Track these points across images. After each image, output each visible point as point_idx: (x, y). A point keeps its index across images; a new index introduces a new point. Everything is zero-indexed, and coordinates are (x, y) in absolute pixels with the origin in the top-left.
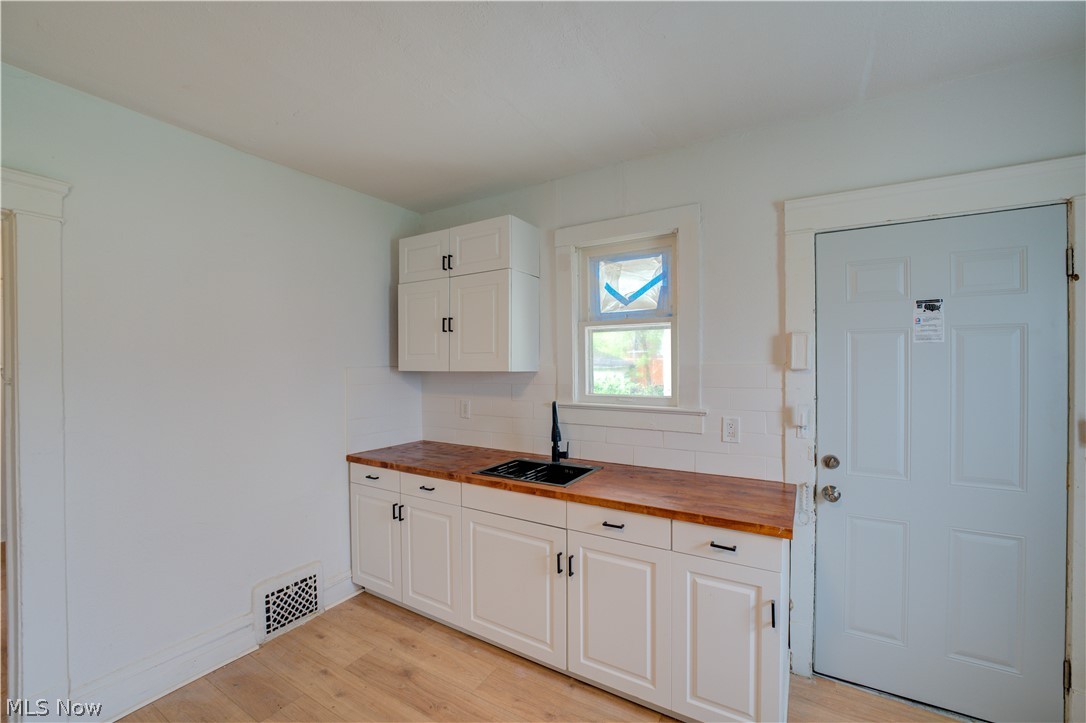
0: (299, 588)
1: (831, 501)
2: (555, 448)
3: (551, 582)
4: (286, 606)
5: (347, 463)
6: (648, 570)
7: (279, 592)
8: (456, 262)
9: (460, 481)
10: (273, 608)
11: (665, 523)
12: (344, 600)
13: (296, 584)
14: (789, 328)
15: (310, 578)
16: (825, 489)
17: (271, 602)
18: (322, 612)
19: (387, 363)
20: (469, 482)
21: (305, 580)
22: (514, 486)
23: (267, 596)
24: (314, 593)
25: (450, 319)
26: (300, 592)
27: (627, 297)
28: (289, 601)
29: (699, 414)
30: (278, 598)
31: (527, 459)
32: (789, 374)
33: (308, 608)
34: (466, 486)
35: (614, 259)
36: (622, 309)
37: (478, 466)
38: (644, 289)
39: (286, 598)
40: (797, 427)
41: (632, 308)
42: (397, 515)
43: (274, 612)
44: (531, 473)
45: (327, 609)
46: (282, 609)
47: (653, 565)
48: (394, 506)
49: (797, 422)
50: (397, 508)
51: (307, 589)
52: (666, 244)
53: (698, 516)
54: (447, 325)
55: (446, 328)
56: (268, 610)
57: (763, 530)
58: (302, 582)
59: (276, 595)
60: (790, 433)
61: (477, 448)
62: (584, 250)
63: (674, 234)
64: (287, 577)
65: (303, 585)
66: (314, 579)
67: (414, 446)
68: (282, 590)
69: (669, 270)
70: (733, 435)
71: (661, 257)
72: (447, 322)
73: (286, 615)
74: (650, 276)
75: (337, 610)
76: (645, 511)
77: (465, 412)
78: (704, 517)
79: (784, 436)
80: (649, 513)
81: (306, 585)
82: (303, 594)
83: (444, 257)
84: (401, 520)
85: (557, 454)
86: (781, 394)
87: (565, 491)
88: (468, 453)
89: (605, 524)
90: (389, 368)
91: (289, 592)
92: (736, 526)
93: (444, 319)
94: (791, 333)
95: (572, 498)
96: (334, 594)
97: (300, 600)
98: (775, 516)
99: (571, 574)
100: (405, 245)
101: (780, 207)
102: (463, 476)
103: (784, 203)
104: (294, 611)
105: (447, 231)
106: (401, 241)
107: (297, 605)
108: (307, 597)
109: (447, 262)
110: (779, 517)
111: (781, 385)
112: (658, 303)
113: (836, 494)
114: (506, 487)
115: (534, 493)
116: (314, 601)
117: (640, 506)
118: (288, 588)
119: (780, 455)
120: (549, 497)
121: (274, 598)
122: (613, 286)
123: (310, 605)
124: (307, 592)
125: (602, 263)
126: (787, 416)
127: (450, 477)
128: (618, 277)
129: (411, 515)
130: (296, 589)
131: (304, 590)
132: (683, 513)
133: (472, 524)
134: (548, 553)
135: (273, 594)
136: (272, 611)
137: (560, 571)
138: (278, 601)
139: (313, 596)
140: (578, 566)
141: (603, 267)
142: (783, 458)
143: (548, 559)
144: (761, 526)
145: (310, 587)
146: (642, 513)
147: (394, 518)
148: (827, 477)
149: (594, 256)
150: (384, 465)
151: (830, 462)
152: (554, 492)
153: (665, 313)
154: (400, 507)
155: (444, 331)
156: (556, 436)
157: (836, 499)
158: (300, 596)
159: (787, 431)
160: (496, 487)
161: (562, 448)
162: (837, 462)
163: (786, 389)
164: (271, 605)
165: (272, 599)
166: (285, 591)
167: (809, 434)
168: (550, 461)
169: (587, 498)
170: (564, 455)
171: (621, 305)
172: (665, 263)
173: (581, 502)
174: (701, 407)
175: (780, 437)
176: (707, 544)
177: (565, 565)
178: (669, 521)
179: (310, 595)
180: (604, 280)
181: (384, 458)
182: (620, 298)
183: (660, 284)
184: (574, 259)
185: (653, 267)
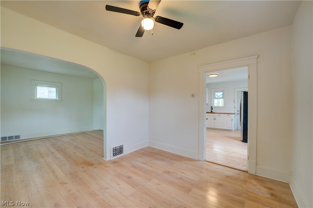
6: (222, 118)
14: (235, 99)
32: (235, 103)
52: (223, 91)
63: (224, 90)
70: (230, 109)
89: (219, 115)
101: (234, 89)
126: (235, 107)
128: (218, 94)
140: (216, 119)
141: (216, 93)
149: (215, 92)
153: (223, 98)
162: (239, 111)
163: (235, 105)
167: (237, 109)
182: (218, 96)
183: (222, 95)
184: (213, 92)
185: (222, 93)
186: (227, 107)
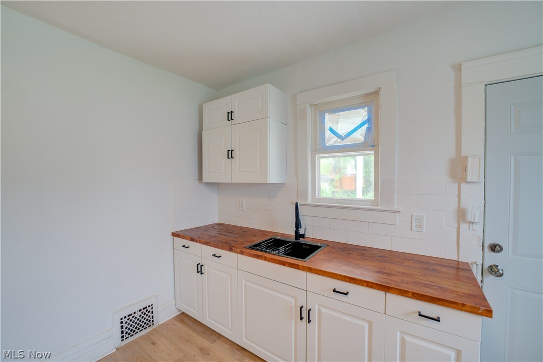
0: (142, 313)
1: (498, 276)
2: (297, 232)
3: (295, 325)
4: (134, 324)
5: (172, 237)
6: (367, 326)
7: (129, 316)
8: (235, 116)
9: (237, 252)
10: (125, 325)
11: (381, 294)
12: (170, 318)
13: (140, 310)
14: (464, 154)
15: (149, 306)
16: (491, 267)
17: (124, 322)
18: (157, 325)
19: (197, 178)
20: (242, 254)
21: (146, 308)
22: (271, 259)
23: (122, 319)
24: (151, 315)
25: (232, 150)
26: (143, 315)
27: (343, 135)
28: (136, 321)
29: (394, 212)
30: (128, 319)
31: (279, 237)
32: (463, 185)
33: (148, 324)
34: (240, 256)
35: (334, 111)
36: (340, 143)
37: (248, 242)
38: (355, 130)
39: (133, 319)
40: (470, 222)
41: (346, 142)
42: (199, 270)
43: (126, 328)
44: (282, 249)
45: (160, 324)
46: (131, 326)
47: (370, 323)
48: (198, 265)
49: (470, 219)
50: (199, 266)
51: (147, 313)
52: (371, 99)
53: (408, 292)
54: (230, 154)
55: (230, 156)
56: (122, 327)
57: (464, 308)
58: (144, 309)
59: (127, 318)
60: (464, 227)
61: (249, 229)
62: (314, 106)
63: (377, 93)
64: (134, 306)
65: (144, 311)
66: (151, 307)
67: (212, 227)
68: (131, 315)
69: (373, 117)
70: (420, 226)
71: (366, 108)
72: (230, 152)
73: (134, 329)
74: (359, 120)
75: (165, 325)
76: (365, 284)
77: (242, 207)
78: (413, 294)
79: (458, 228)
80: (368, 286)
81: (147, 311)
82: (145, 316)
83: (228, 113)
84: (201, 274)
85: (298, 235)
86: (457, 199)
87: (305, 264)
88: (244, 232)
89: (334, 291)
90: (197, 181)
91: (135, 315)
92: (441, 302)
93: (228, 151)
94: (466, 157)
95: (310, 270)
96: (163, 315)
97: (143, 320)
98: (470, 295)
99: (309, 321)
100: (206, 107)
101: (458, 68)
102: (238, 250)
103: (460, 65)
104: (139, 327)
105: (230, 96)
106: (204, 105)
107: (141, 323)
108: (147, 318)
109: (230, 116)
110: (473, 296)
111: (457, 193)
112: (365, 139)
113: (501, 271)
114: (265, 259)
115: (284, 265)
116: (151, 320)
117: (361, 281)
118: (135, 313)
119: (456, 242)
120: (295, 268)
121: (126, 320)
122: (334, 128)
123: (150, 322)
124: (147, 315)
125: (327, 114)
126: (461, 215)
127: (231, 250)
128: (338, 122)
129: (208, 270)
130: (140, 313)
131: (145, 313)
132: (396, 289)
133: (244, 280)
134: (293, 305)
135: (125, 317)
136: (124, 327)
137: (301, 318)
138: (129, 321)
139: (151, 317)
140: (314, 316)
141: (327, 117)
142: (458, 244)
143: (294, 309)
144: (463, 305)
145: (149, 312)
146: (363, 285)
147: (198, 272)
148: (492, 259)
149: (321, 110)
150: (192, 240)
151: (494, 248)
152: (298, 265)
153: (371, 144)
154: (201, 266)
155: (228, 158)
156: (298, 225)
157: (501, 275)
158: (143, 317)
159: (462, 226)
160: (259, 259)
161: (301, 231)
162: (501, 249)
163: (462, 196)
164: (124, 324)
165: (124, 320)
166: (133, 315)
167: (479, 228)
168: (293, 239)
169: (321, 271)
170: (303, 236)
171: (339, 140)
172: (369, 112)
173: (317, 274)
174: (396, 207)
175: (456, 229)
176: (415, 312)
177: (305, 315)
178: (384, 293)
179: (149, 316)
180: (328, 124)
181: (193, 235)
182: (339, 136)
183: (366, 126)
184: (309, 111)
185: (362, 115)
186: (396, 208)
